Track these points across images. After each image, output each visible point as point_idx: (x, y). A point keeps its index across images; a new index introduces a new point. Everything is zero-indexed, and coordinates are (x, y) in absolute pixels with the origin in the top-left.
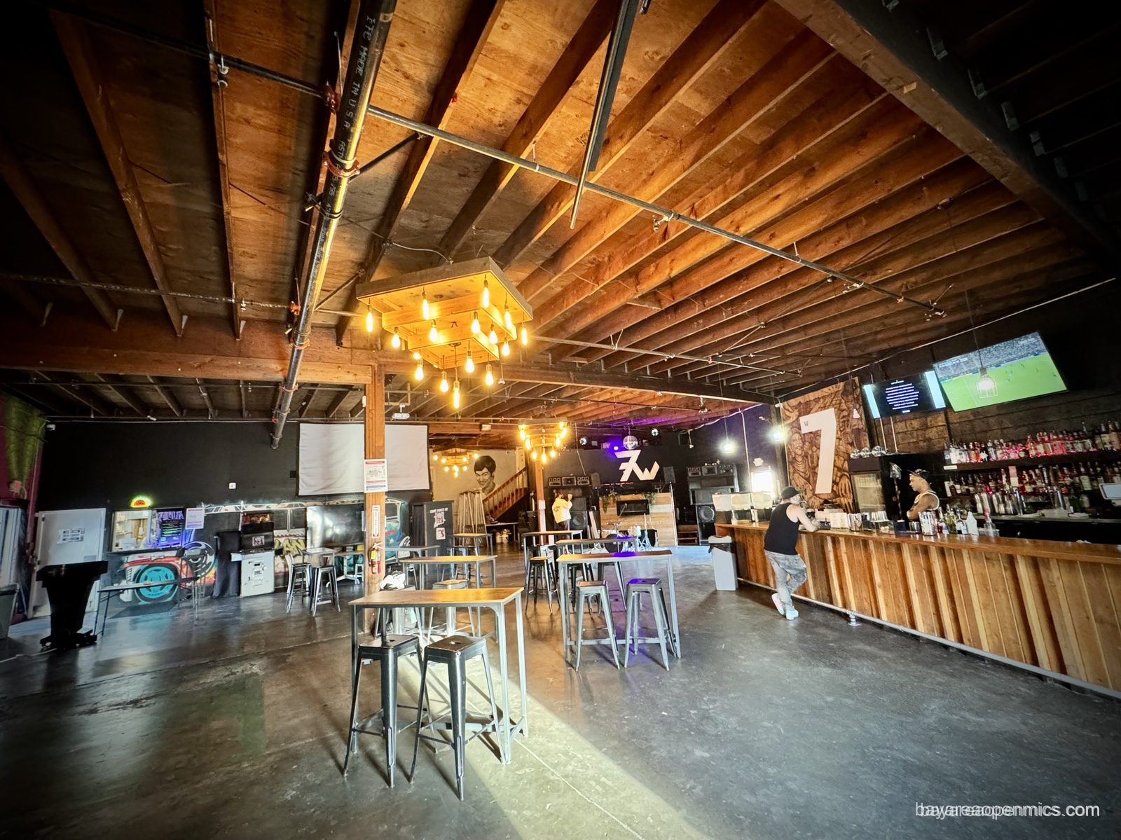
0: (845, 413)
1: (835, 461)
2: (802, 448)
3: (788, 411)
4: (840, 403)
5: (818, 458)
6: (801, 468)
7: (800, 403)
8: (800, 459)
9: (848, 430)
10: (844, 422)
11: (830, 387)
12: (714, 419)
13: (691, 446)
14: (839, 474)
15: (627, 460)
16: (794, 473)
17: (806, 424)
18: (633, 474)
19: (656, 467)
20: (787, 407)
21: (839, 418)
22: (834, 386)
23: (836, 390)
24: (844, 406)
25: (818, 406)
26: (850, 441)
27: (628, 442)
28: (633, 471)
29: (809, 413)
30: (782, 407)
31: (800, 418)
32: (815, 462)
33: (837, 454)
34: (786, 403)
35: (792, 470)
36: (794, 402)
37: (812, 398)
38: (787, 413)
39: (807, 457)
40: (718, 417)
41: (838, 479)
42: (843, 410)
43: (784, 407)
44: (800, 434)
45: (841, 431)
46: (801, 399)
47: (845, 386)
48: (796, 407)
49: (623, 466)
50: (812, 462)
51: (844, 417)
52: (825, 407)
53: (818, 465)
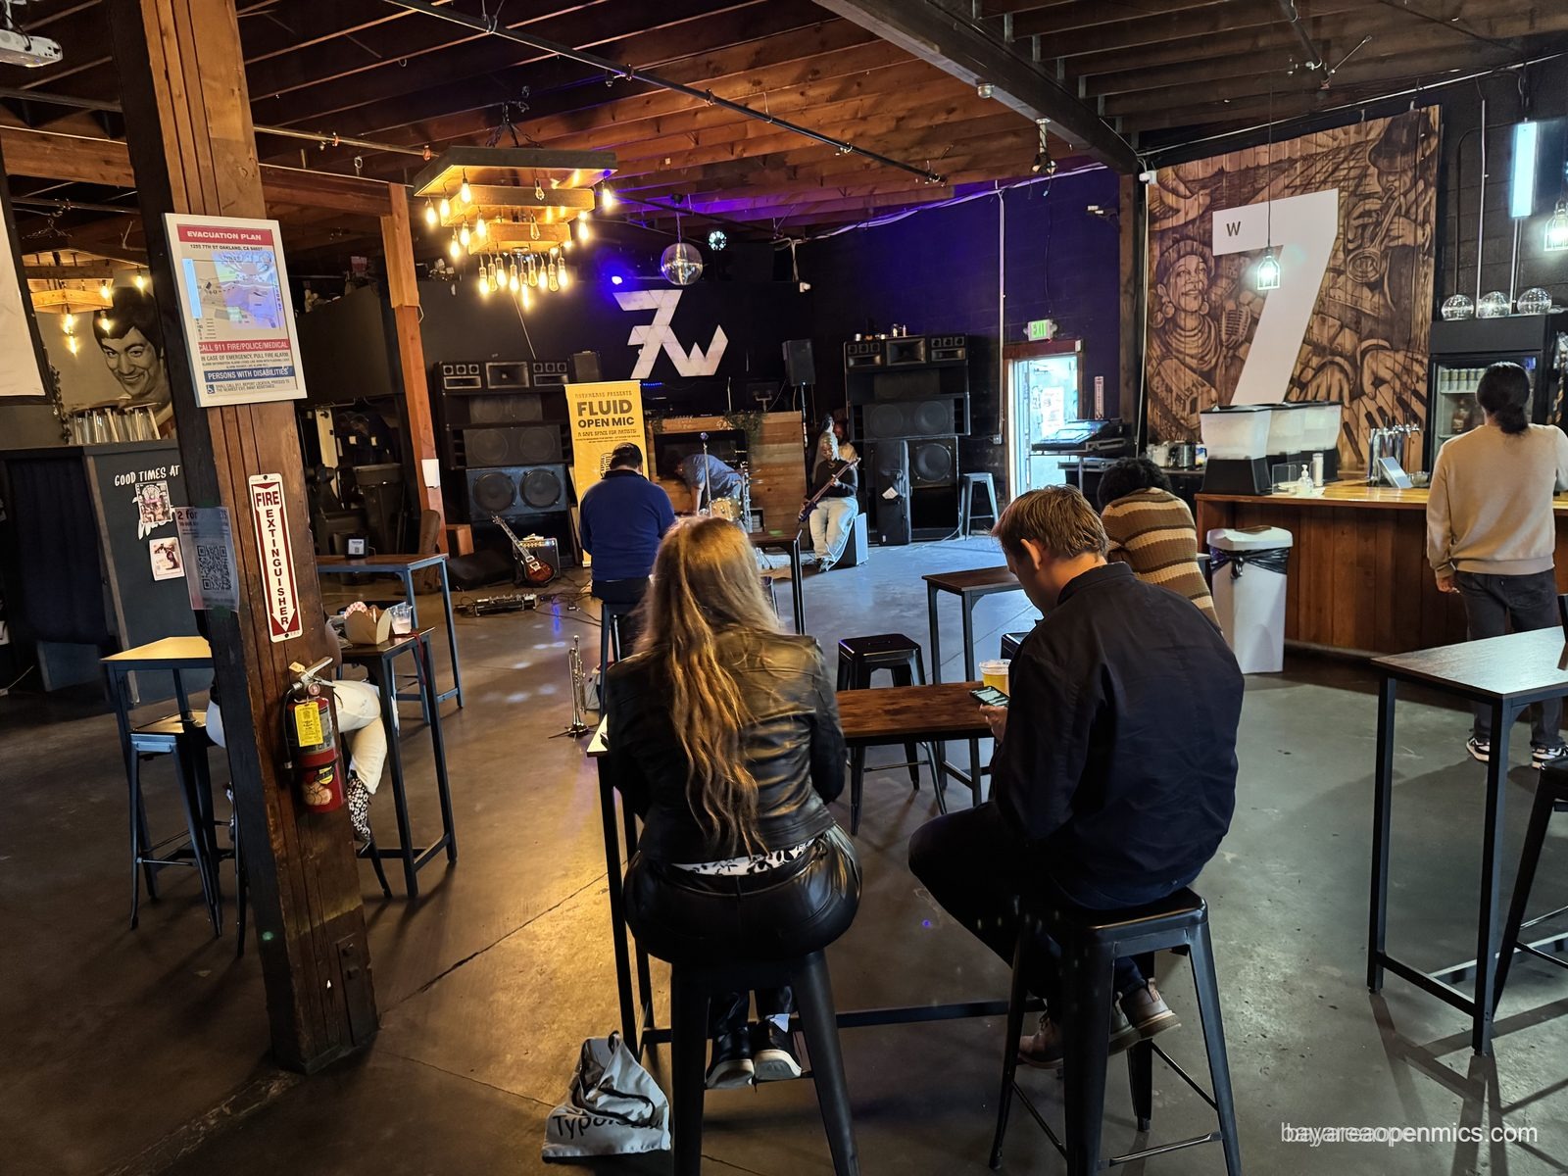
0: (1373, 205)
1: (1310, 328)
2: (1204, 293)
3: (1175, 192)
4: (1363, 176)
5: (1255, 321)
6: (1191, 346)
7: (1221, 171)
8: (1191, 323)
9: (1373, 249)
10: (1364, 227)
11: (1339, 132)
12: (899, 209)
13: (804, 287)
14: (1315, 362)
15: (646, 317)
16: (1163, 358)
17: (1233, 229)
18: (663, 359)
19: (720, 341)
20: (1172, 182)
21: (1348, 215)
22: (1352, 128)
23: (1353, 139)
24: (1373, 185)
25: (1283, 181)
26: (1373, 277)
27: (679, 262)
28: (662, 351)
29: (1245, 202)
30: (1154, 181)
31: (1216, 214)
32: (1242, 331)
33: (1321, 312)
34: (1169, 171)
35: (1157, 351)
36: (1196, 168)
37: (1264, 160)
38: (1170, 199)
39: (1217, 319)
40: (910, 207)
41: (1310, 373)
42: (1369, 196)
43: (1159, 181)
44: (1202, 256)
45: (1347, 252)
46: (1225, 161)
47: (1389, 130)
48: (1203, 184)
49: (638, 335)
50: (1232, 332)
51: (1367, 213)
52: (1306, 187)
53: (1249, 339)
